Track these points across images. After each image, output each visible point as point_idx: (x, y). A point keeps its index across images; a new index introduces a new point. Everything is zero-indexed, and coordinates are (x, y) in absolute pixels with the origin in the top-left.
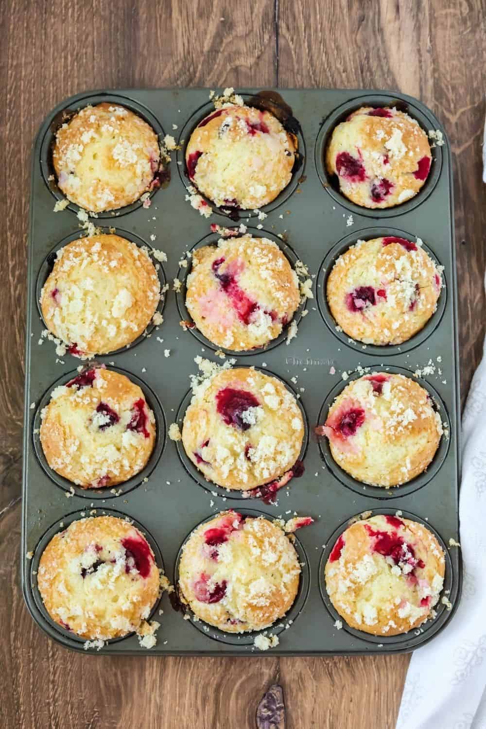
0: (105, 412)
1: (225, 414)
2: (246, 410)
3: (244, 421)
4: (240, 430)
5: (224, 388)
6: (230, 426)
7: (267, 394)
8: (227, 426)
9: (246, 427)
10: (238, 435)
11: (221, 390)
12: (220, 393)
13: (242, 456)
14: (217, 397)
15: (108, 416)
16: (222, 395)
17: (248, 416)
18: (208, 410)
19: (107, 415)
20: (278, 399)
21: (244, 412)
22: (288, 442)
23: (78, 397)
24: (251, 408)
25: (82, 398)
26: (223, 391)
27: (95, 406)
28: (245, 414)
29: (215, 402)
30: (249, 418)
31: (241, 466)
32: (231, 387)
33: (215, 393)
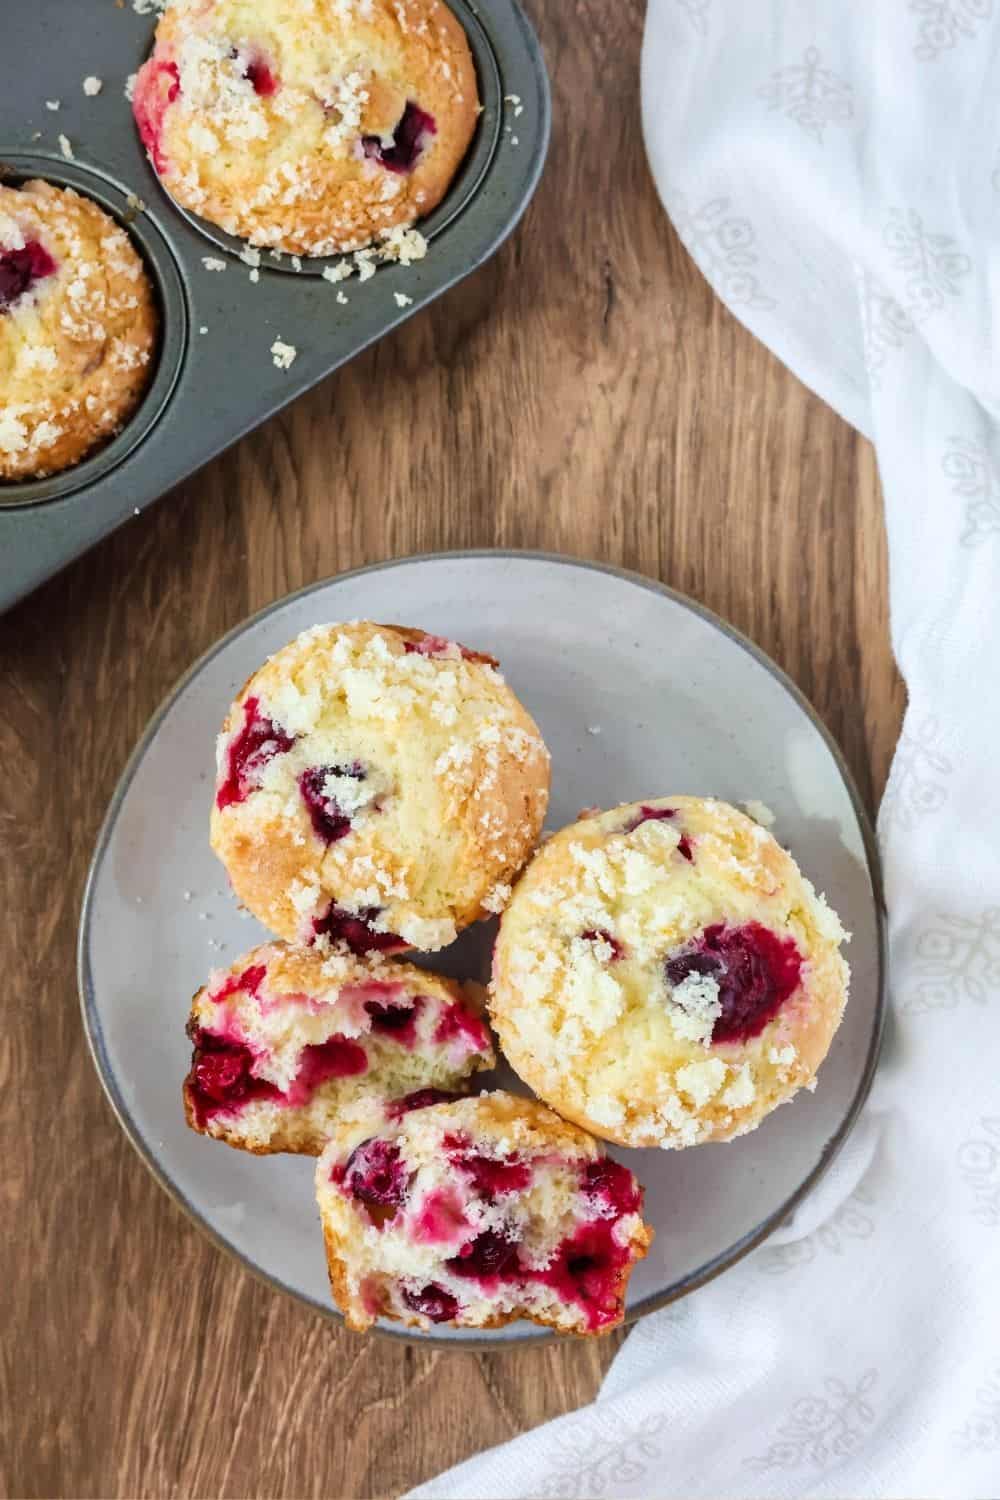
0: (329, 809)
1: (737, 939)
2: (722, 995)
3: (695, 975)
4: (674, 953)
5: (803, 977)
6: (700, 934)
7: (730, 1077)
8: (705, 925)
9: (677, 972)
10: (666, 938)
11: (803, 965)
12: (798, 958)
13: (604, 921)
14: (791, 945)
15: (324, 793)
16: (789, 962)
17: (702, 996)
18: (773, 901)
19: (326, 800)
20: (701, 1099)
21: (717, 988)
22: (573, 1059)
23: (382, 889)
24: (717, 1012)
25: (373, 880)
26: (797, 967)
27: (347, 842)
28: (710, 987)
29: (782, 933)
30: (697, 990)
31: (579, 906)
32: (796, 995)
33: (802, 947)
